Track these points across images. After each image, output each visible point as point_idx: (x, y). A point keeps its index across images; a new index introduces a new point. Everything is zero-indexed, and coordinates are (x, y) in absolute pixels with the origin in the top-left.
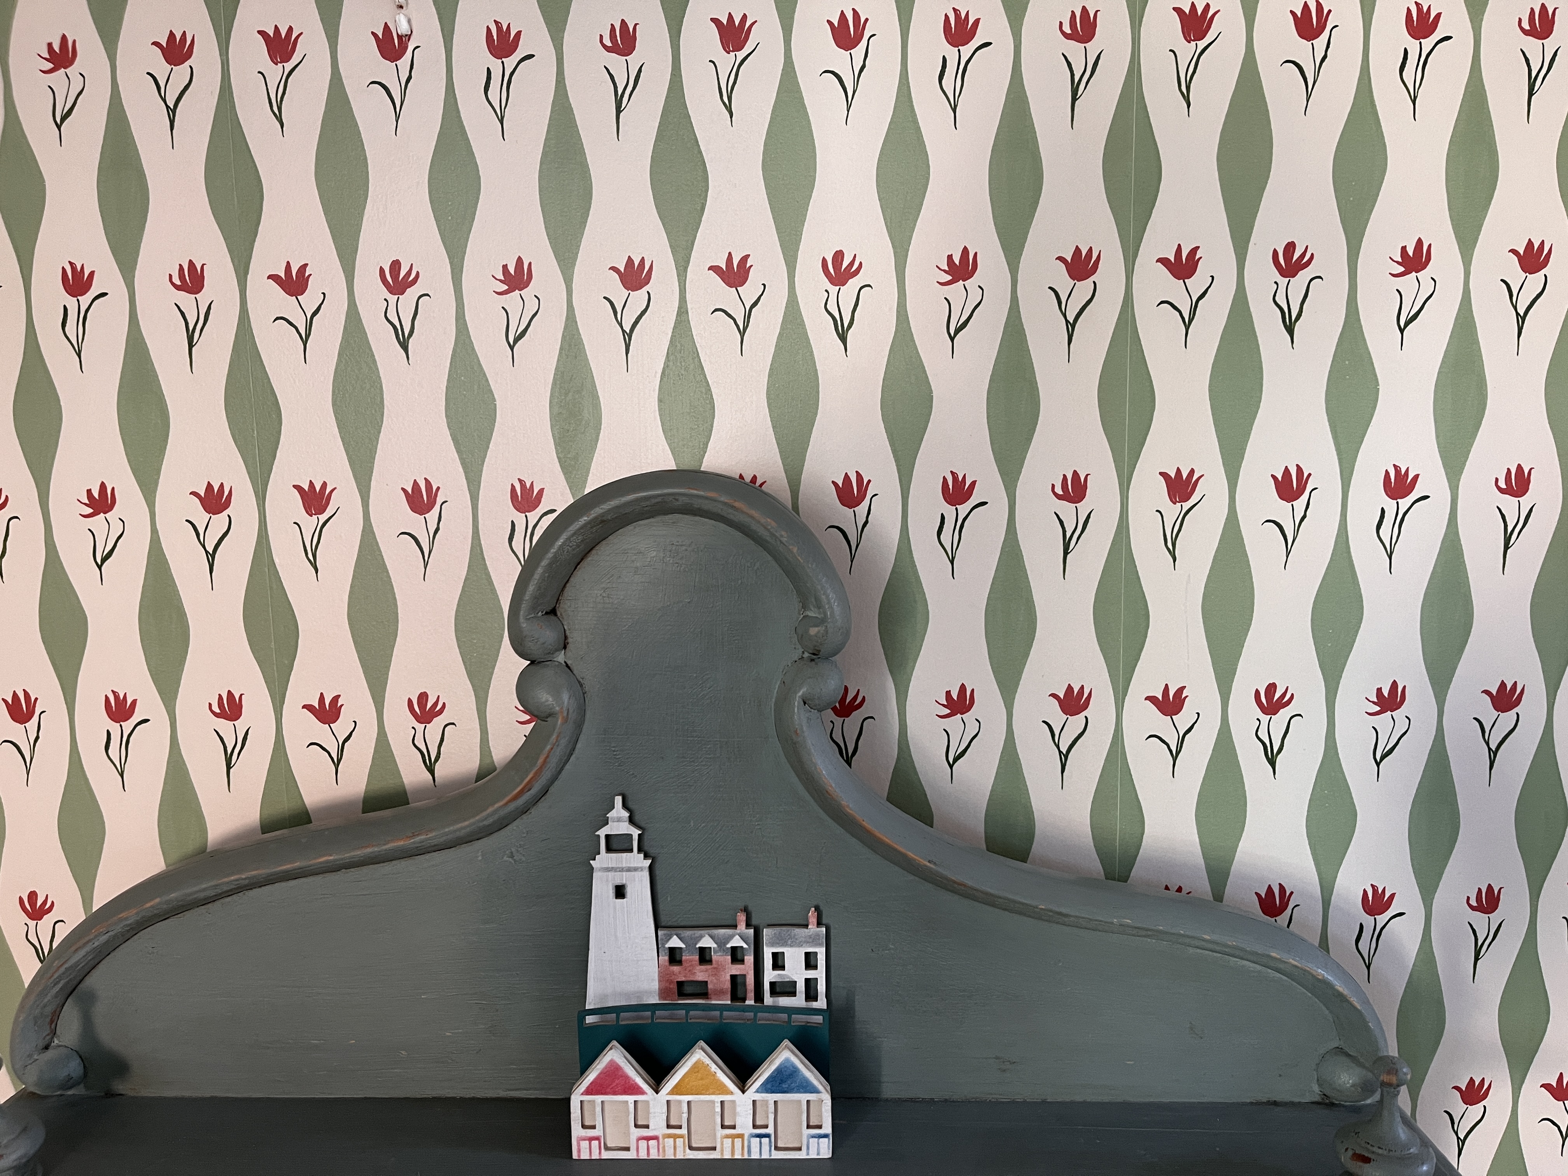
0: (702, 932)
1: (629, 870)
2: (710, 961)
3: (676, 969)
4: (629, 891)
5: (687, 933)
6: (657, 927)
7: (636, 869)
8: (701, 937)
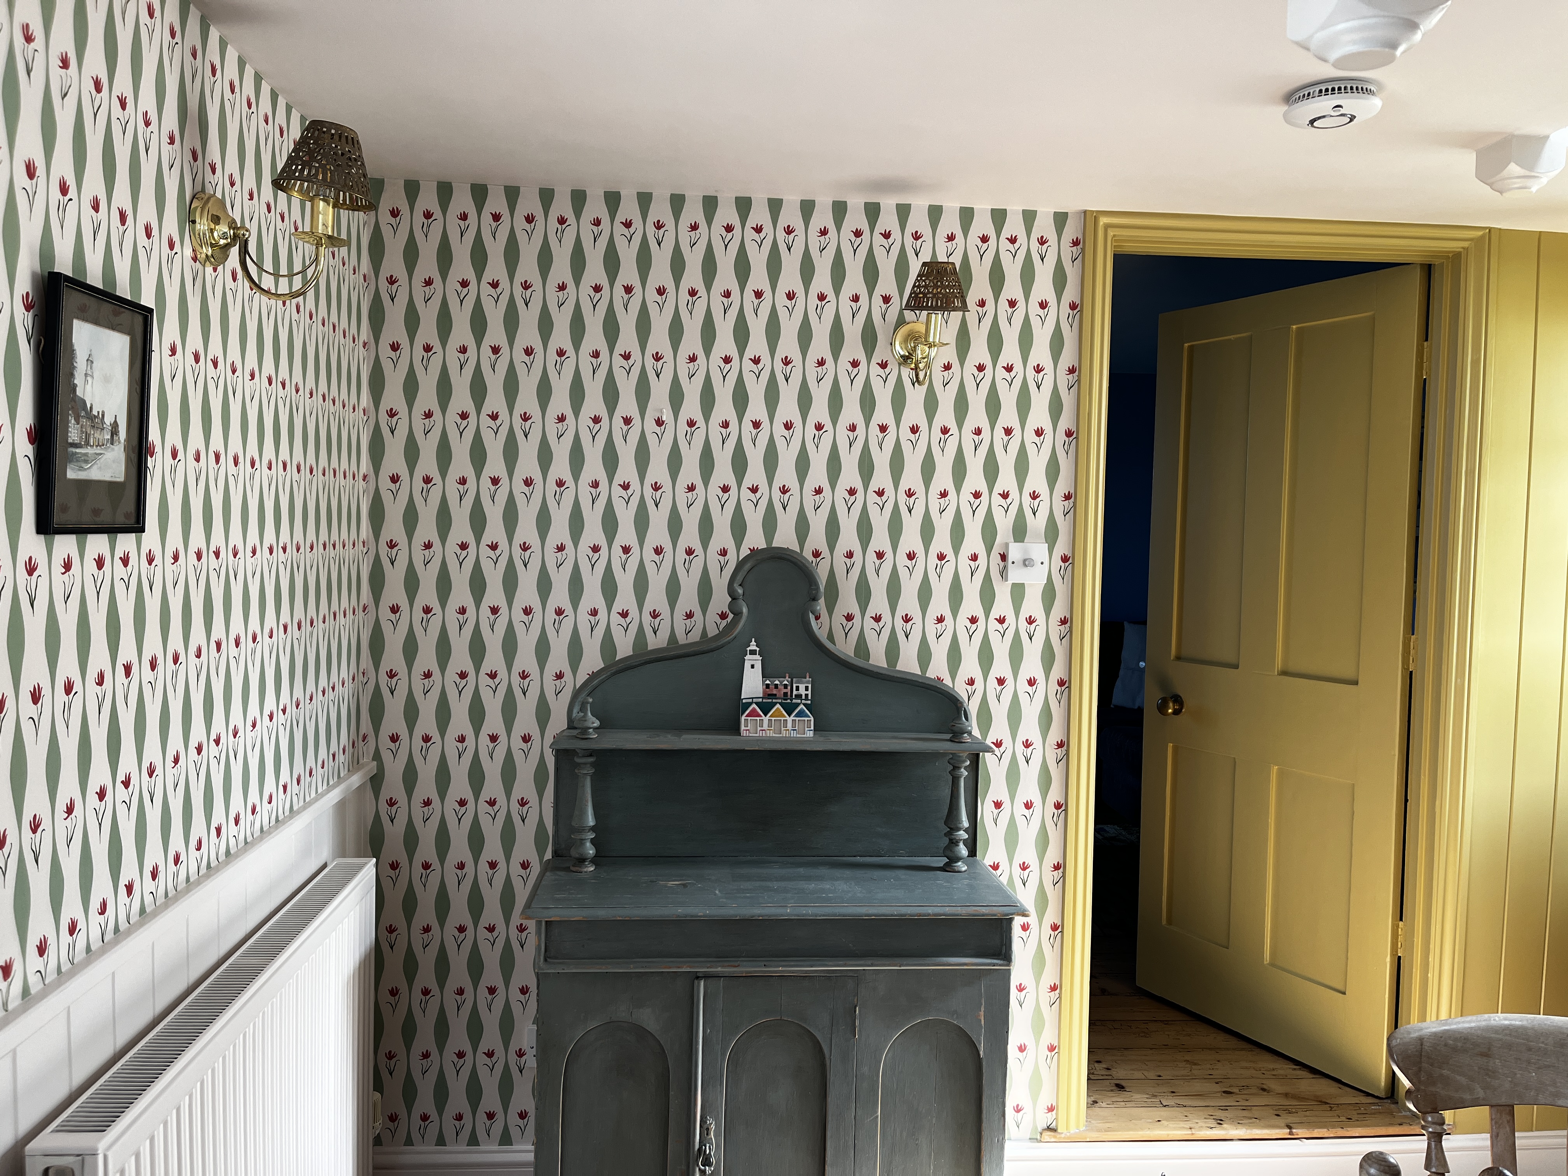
0: (775, 679)
1: (755, 660)
2: (777, 688)
3: (767, 690)
4: (755, 666)
5: (771, 679)
6: (763, 678)
7: (757, 660)
8: (775, 681)
